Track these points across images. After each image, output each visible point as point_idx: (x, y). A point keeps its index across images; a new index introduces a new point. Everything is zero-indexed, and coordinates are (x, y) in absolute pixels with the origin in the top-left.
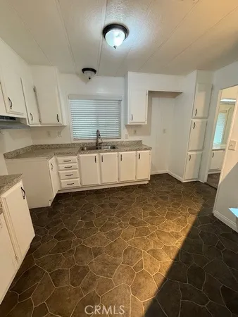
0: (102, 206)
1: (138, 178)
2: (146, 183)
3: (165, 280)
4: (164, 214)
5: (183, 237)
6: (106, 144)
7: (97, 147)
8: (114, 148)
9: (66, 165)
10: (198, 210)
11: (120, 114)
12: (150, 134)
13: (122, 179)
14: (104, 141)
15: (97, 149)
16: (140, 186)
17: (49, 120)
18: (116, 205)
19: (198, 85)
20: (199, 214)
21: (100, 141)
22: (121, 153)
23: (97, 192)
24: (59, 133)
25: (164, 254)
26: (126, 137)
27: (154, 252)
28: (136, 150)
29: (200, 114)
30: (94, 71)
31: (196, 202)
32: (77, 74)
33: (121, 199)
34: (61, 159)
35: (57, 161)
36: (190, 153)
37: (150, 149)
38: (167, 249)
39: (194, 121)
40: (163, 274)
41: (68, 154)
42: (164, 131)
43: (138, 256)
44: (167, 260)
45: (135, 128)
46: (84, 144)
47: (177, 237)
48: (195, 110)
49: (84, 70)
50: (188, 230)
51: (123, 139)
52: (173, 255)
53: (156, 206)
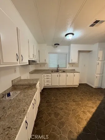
0: (60, 94)
1: (74, 84)
2: (77, 87)
3: (89, 121)
4: (86, 99)
5: (95, 108)
6: (61, 70)
7: (57, 71)
8: (64, 72)
9: (47, 77)
10: (101, 99)
11: (67, 59)
12: (78, 67)
13: (68, 84)
14: (60, 69)
15: (58, 72)
16: (75, 88)
17: (42, 61)
18: (66, 94)
19: (99, 48)
20: (102, 101)
21: (58, 69)
22: (67, 74)
23: (57, 88)
24: (44, 66)
25: (88, 113)
26: (69, 68)
27: (84, 112)
28: (73, 73)
29: (100, 59)
30: (59, 44)
31: (100, 96)
32: (52, 46)
33: (67, 92)
34: (45, 75)
35: (44, 75)
36: (96, 75)
37: (79, 72)
38: (89, 111)
39: (98, 62)
40: (88, 119)
41: (48, 73)
42: (85, 65)
43: (78, 112)
44: (90, 115)
45: (72, 64)
46: (52, 70)
47: (93, 108)
48: (98, 58)
49: (55, 45)
50: (97, 106)
51: (67, 68)
52: (92, 114)
53: (83, 96)
